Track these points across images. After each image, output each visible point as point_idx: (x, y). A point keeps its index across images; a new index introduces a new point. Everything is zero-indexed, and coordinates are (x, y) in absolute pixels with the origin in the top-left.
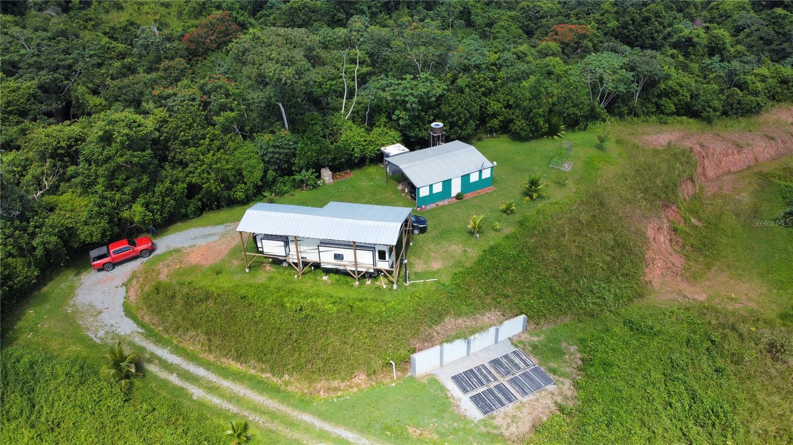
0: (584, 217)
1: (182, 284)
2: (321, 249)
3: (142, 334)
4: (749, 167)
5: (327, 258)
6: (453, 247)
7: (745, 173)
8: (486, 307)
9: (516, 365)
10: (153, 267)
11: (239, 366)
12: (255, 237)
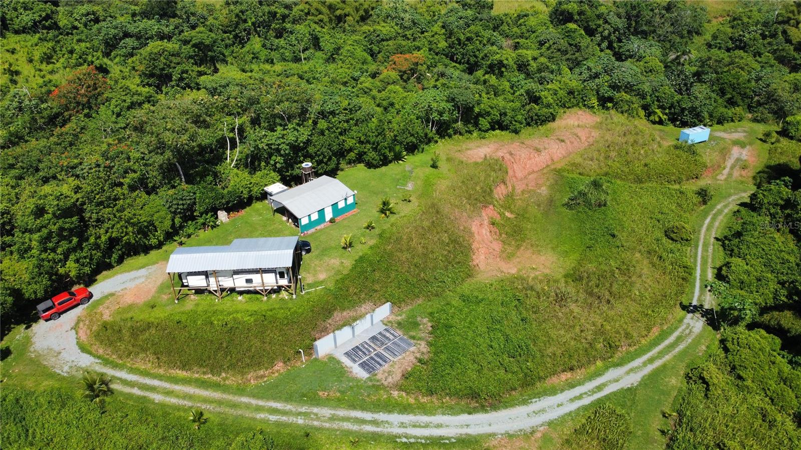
0: (426, 224)
1: (125, 320)
2: (235, 277)
3: (100, 363)
4: (548, 166)
5: (240, 282)
6: (333, 261)
7: (545, 171)
8: (361, 301)
9: (387, 338)
10: (95, 311)
11: (184, 373)
12: (180, 275)
